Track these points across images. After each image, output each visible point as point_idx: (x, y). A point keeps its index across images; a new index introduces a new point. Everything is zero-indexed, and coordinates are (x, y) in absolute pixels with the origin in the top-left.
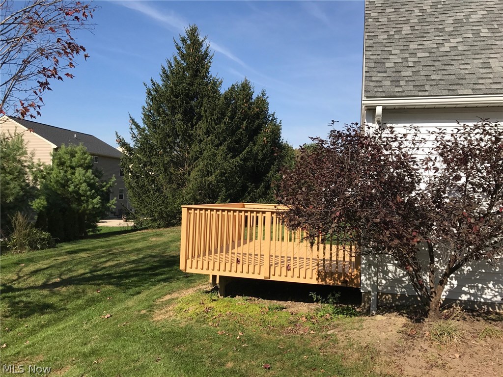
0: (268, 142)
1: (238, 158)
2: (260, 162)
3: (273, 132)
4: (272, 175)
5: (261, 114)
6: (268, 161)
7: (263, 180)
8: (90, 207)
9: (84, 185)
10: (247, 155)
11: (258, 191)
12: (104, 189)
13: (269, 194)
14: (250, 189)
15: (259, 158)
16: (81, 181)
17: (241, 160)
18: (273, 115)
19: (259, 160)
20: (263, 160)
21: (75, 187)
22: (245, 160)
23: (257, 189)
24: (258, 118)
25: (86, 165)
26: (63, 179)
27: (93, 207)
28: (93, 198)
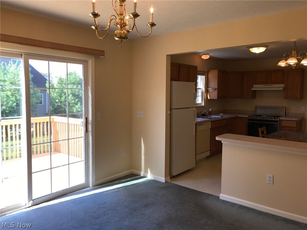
25: (77, 82)
26: (58, 93)
27: (77, 110)
28: (77, 105)
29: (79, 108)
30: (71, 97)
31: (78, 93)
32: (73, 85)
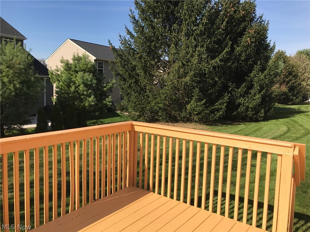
0: (252, 42)
1: (217, 59)
2: (243, 63)
3: (258, 32)
4: (255, 75)
5: (247, 17)
6: (252, 61)
7: (245, 80)
8: (87, 104)
9: (82, 86)
10: (227, 55)
11: (239, 91)
12: (105, 89)
13: (250, 93)
14: (231, 88)
15: (242, 58)
16: (80, 83)
17: (221, 60)
18: (261, 17)
19: (242, 61)
20: (247, 60)
21: (76, 87)
22: (225, 60)
23: (238, 89)
24: (244, 21)
25: (88, 69)
26: (66, 82)
27: (90, 104)
28: (90, 97)
29: (92, 102)
30: (82, 87)
31: (90, 83)
32: (83, 72)
